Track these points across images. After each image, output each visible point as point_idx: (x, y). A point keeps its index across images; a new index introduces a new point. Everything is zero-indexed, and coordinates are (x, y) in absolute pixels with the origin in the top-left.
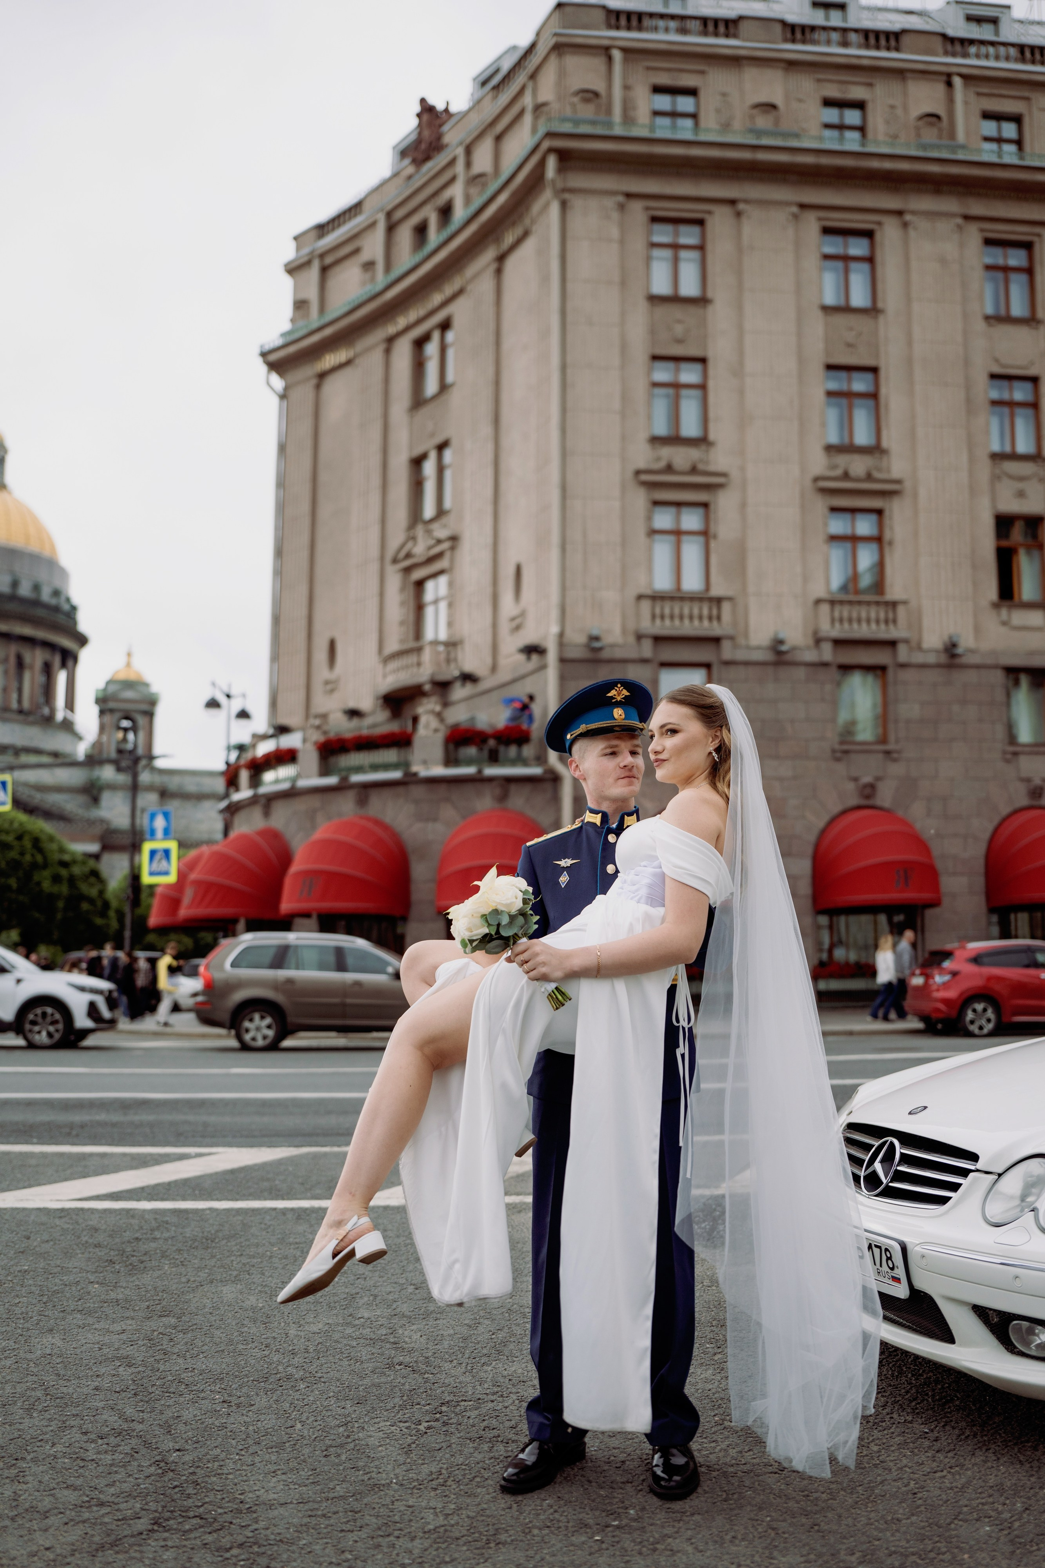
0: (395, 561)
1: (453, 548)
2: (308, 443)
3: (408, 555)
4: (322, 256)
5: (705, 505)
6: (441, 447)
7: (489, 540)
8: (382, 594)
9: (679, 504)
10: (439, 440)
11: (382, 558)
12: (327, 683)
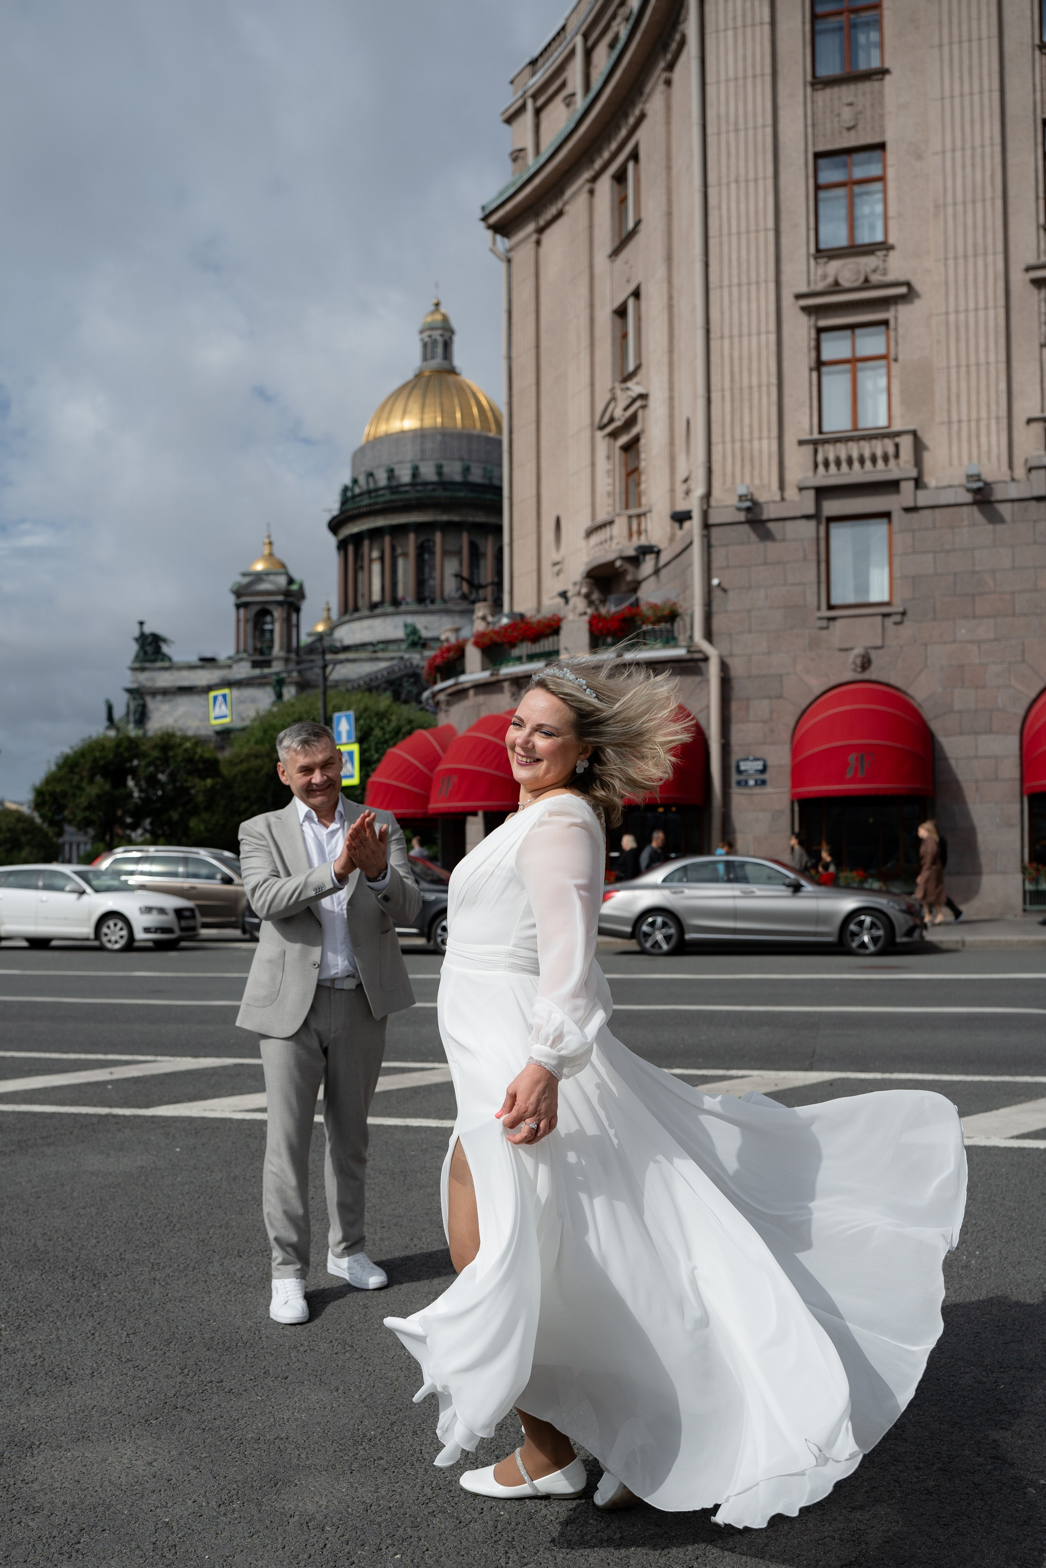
0: (602, 428)
1: (644, 407)
2: (532, 307)
3: (612, 420)
4: (535, 97)
5: (886, 323)
6: (636, 294)
7: (666, 395)
8: (593, 464)
9: (852, 327)
10: (631, 288)
11: (592, 424)
12: (556, 564)
